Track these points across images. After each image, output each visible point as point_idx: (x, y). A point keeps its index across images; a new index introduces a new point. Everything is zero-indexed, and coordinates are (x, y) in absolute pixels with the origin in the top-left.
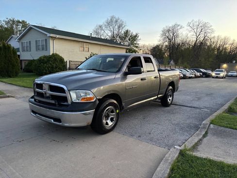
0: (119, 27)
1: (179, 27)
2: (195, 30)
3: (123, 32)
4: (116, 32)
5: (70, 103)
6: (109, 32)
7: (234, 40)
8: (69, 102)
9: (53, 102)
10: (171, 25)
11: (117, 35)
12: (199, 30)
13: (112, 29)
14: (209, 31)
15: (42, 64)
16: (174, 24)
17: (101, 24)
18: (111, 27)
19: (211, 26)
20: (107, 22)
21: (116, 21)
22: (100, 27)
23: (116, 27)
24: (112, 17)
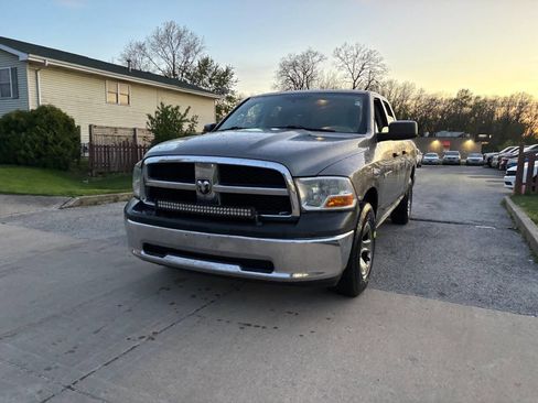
0: (187, 51)
1: (317, 58)
2: (351, 66)
3: (196, 64)
4: (179, 62)
5: (298, 215)
6: (163, 61)
7: (422, 91)
8: (296, 213)
9: (245, 213)
10: (299, 53)
11: (184, 70)
12: (358, 66)
13: (170, 55)
14: (379, 69)
15: (13, 132)
16: (305, 51)
17: (142, 40)
18: (167, 49)
19: (381, 59)
20: (157, 38)
21: (180, 36)
22: (140, 47)
23: (181, 50)
24: (170, 26)
